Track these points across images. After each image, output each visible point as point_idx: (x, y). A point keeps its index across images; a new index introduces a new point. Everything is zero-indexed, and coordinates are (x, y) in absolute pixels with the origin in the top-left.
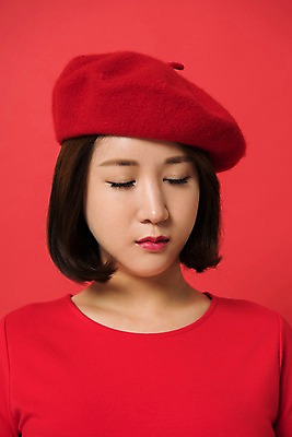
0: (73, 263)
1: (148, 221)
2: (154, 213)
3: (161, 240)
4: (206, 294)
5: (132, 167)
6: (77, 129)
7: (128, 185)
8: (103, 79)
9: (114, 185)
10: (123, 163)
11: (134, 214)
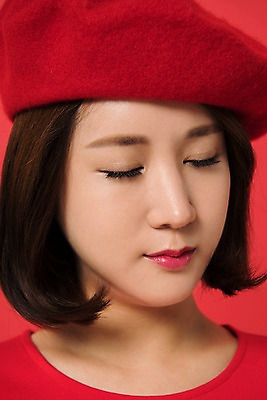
0: (43, 301)
1: (166, 227)
2: (177, 213)
3: (186, 252)
4: (227, 327)
5: (138, 145)
6: (46, 93)
7: (133, 173)
8: (89, 8)
9: (111, 174)
10: (126, 142)
11: (143, 216)
